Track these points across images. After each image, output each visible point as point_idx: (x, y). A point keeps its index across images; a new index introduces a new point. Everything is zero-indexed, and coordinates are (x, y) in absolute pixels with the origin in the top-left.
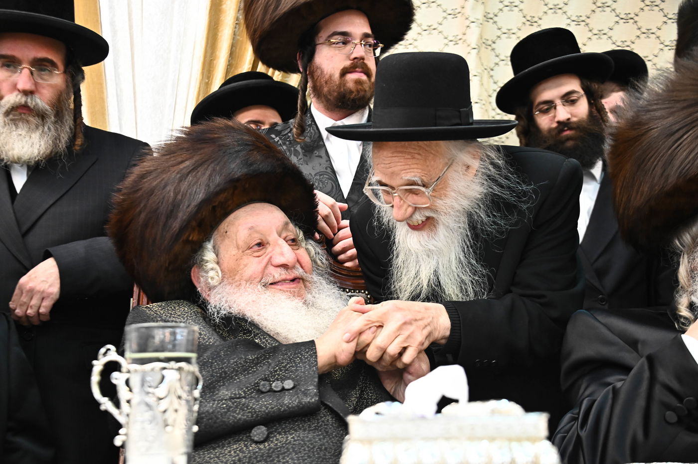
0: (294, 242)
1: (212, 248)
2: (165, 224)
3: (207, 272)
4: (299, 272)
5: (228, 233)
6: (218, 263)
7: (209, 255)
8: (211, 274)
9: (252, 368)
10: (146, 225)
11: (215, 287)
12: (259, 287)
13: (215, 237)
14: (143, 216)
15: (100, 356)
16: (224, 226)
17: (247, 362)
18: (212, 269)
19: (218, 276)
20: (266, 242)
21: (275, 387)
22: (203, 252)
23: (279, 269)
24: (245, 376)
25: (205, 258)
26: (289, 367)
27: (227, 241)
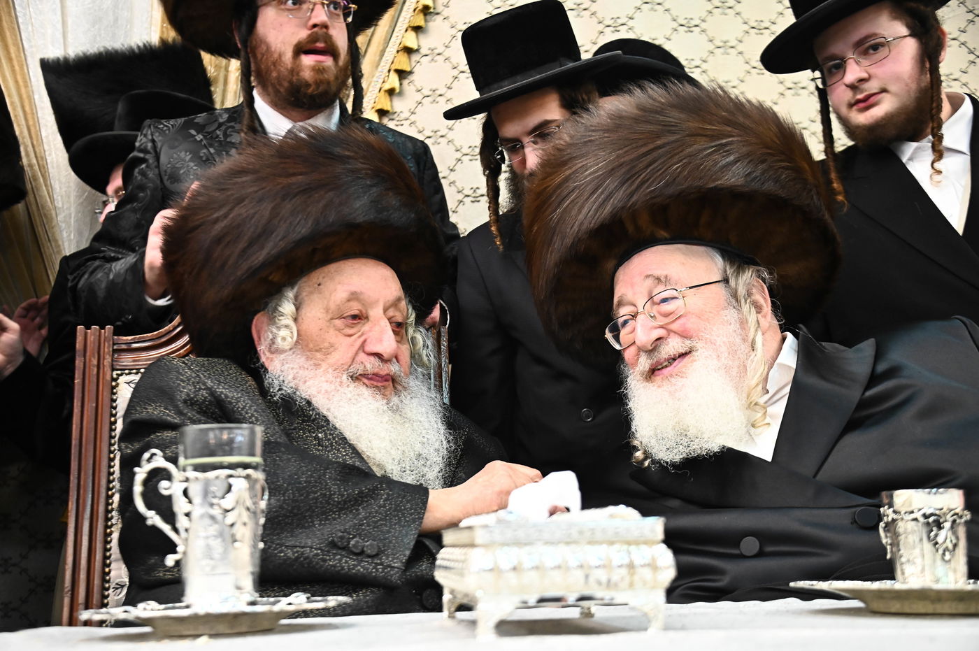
0: (399, 328)
1: (293, 298)
2: (244, 251)
3: (279, 328)
4: (394, 368)
5: (320, 287)
6: (295, 320)
7: (287, 307)
8: (283, 332)
9: (334, 513)
10: (219, 240)
11: (283, 351)
12: (345, 377)
13: (302, 285)
14: (219, 227)
15: (144, 463)
16: (317, 275)
17: (329, 504)
18: (287, 326)
19: (292, 338)
20: (365, 316)
21: (354, 546)
22: (280, 300)
23: (372, 358)
24: (321, 521)
25: (280, 309)
26: (382, 525)
27: (315, 297)
